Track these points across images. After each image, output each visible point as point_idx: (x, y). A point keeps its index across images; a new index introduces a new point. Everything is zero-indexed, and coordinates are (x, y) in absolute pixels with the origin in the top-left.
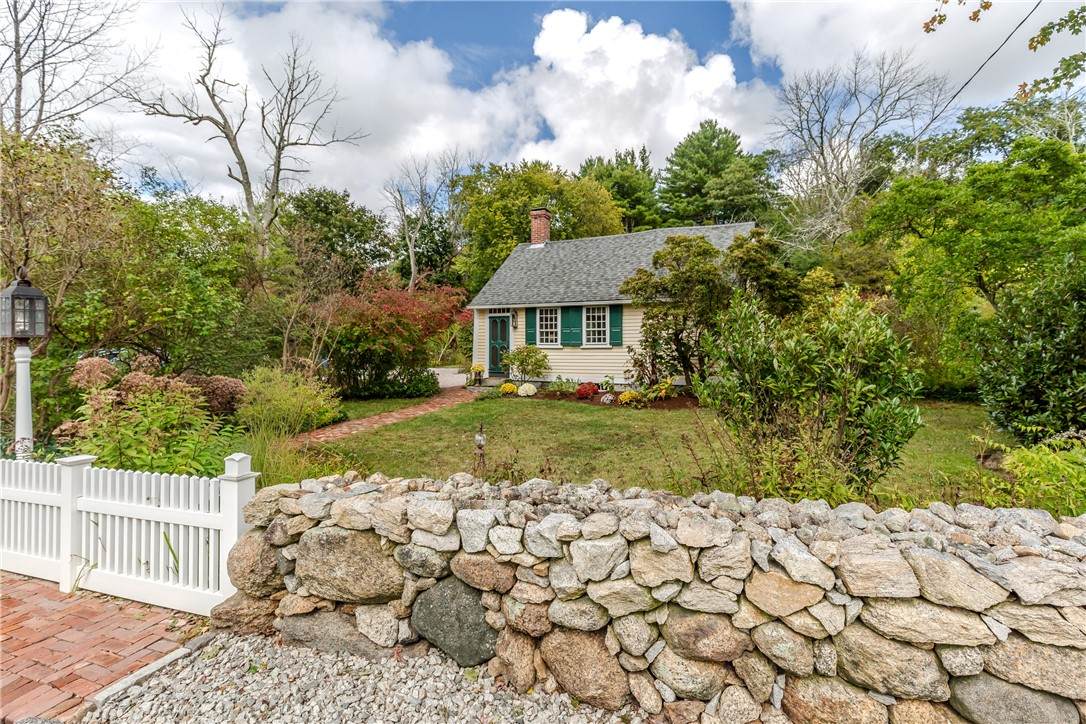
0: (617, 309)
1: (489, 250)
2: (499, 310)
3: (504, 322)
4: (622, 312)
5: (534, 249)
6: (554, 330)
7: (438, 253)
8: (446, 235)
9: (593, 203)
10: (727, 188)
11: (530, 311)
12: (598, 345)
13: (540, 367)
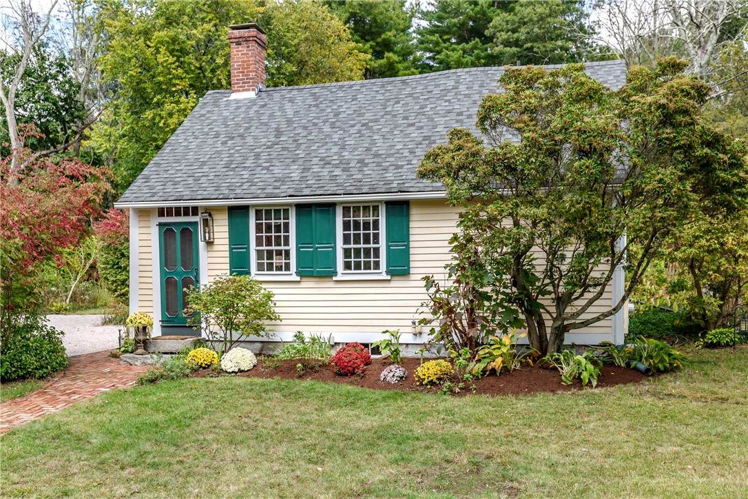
0: (400, 209)
1: (149, 114)
2: (178, 212)
3: (188, 233)
4: (408, 215)
5: (237, 101)
6: (282, 248)
7: (58, 117)
8: (72, 89)
9: (320, 42)
10: (523, 30)
11: (237, 213)
12: (362, 275)
13: (260, 316)
